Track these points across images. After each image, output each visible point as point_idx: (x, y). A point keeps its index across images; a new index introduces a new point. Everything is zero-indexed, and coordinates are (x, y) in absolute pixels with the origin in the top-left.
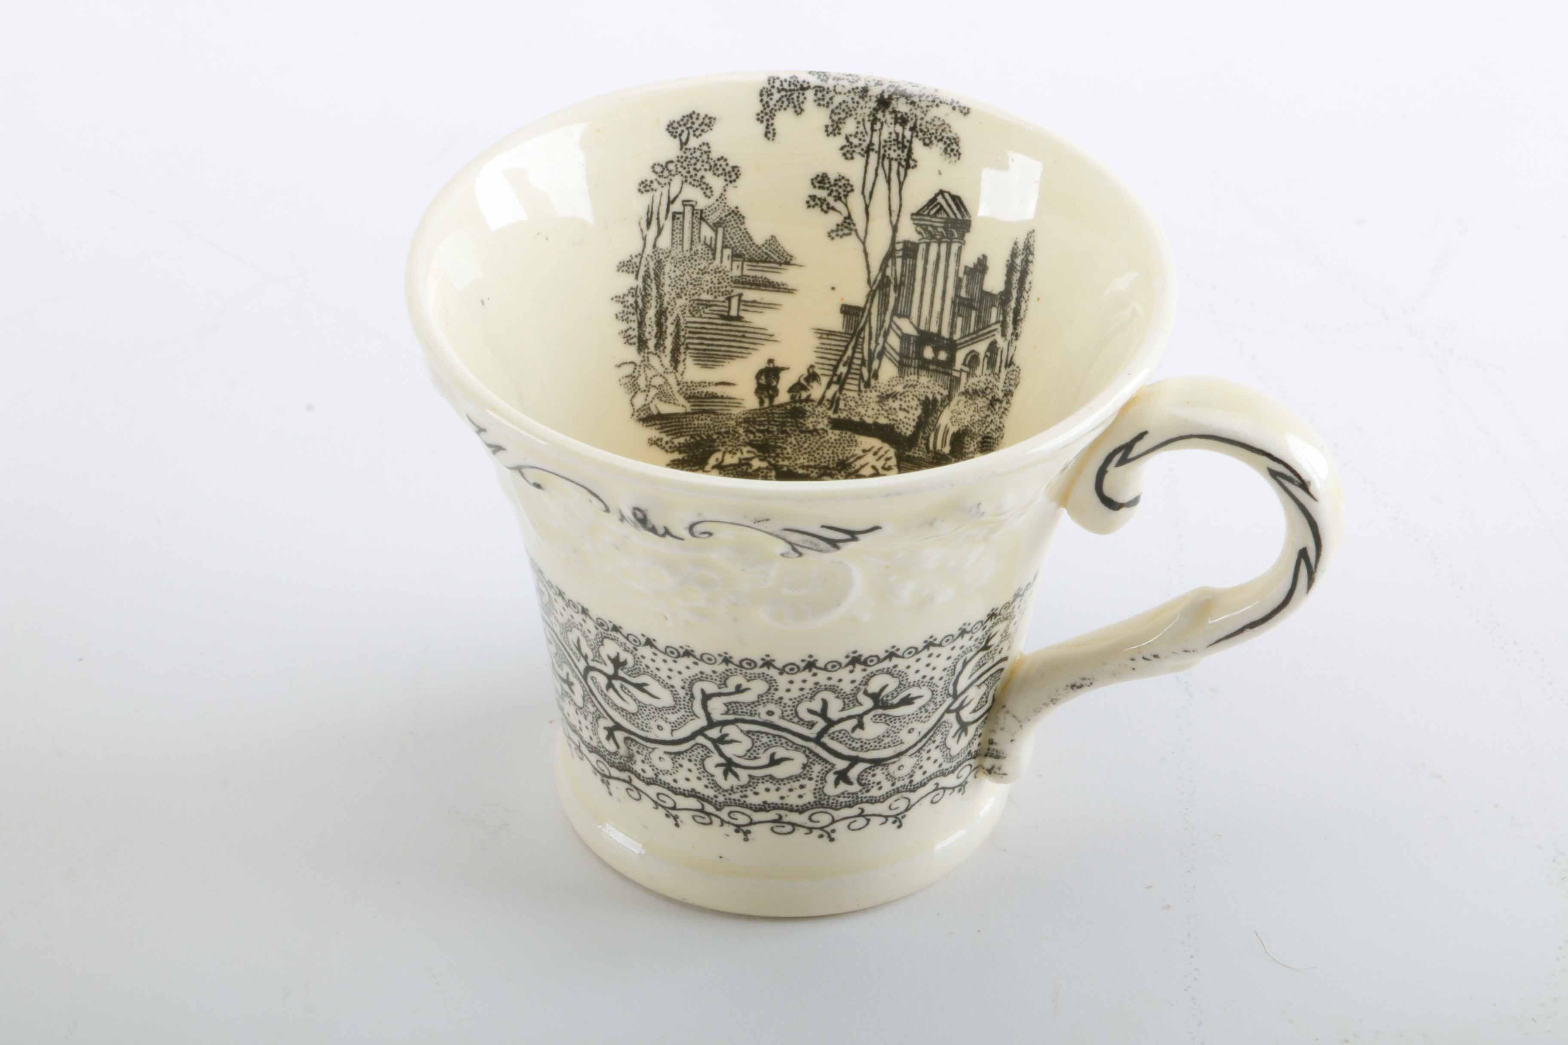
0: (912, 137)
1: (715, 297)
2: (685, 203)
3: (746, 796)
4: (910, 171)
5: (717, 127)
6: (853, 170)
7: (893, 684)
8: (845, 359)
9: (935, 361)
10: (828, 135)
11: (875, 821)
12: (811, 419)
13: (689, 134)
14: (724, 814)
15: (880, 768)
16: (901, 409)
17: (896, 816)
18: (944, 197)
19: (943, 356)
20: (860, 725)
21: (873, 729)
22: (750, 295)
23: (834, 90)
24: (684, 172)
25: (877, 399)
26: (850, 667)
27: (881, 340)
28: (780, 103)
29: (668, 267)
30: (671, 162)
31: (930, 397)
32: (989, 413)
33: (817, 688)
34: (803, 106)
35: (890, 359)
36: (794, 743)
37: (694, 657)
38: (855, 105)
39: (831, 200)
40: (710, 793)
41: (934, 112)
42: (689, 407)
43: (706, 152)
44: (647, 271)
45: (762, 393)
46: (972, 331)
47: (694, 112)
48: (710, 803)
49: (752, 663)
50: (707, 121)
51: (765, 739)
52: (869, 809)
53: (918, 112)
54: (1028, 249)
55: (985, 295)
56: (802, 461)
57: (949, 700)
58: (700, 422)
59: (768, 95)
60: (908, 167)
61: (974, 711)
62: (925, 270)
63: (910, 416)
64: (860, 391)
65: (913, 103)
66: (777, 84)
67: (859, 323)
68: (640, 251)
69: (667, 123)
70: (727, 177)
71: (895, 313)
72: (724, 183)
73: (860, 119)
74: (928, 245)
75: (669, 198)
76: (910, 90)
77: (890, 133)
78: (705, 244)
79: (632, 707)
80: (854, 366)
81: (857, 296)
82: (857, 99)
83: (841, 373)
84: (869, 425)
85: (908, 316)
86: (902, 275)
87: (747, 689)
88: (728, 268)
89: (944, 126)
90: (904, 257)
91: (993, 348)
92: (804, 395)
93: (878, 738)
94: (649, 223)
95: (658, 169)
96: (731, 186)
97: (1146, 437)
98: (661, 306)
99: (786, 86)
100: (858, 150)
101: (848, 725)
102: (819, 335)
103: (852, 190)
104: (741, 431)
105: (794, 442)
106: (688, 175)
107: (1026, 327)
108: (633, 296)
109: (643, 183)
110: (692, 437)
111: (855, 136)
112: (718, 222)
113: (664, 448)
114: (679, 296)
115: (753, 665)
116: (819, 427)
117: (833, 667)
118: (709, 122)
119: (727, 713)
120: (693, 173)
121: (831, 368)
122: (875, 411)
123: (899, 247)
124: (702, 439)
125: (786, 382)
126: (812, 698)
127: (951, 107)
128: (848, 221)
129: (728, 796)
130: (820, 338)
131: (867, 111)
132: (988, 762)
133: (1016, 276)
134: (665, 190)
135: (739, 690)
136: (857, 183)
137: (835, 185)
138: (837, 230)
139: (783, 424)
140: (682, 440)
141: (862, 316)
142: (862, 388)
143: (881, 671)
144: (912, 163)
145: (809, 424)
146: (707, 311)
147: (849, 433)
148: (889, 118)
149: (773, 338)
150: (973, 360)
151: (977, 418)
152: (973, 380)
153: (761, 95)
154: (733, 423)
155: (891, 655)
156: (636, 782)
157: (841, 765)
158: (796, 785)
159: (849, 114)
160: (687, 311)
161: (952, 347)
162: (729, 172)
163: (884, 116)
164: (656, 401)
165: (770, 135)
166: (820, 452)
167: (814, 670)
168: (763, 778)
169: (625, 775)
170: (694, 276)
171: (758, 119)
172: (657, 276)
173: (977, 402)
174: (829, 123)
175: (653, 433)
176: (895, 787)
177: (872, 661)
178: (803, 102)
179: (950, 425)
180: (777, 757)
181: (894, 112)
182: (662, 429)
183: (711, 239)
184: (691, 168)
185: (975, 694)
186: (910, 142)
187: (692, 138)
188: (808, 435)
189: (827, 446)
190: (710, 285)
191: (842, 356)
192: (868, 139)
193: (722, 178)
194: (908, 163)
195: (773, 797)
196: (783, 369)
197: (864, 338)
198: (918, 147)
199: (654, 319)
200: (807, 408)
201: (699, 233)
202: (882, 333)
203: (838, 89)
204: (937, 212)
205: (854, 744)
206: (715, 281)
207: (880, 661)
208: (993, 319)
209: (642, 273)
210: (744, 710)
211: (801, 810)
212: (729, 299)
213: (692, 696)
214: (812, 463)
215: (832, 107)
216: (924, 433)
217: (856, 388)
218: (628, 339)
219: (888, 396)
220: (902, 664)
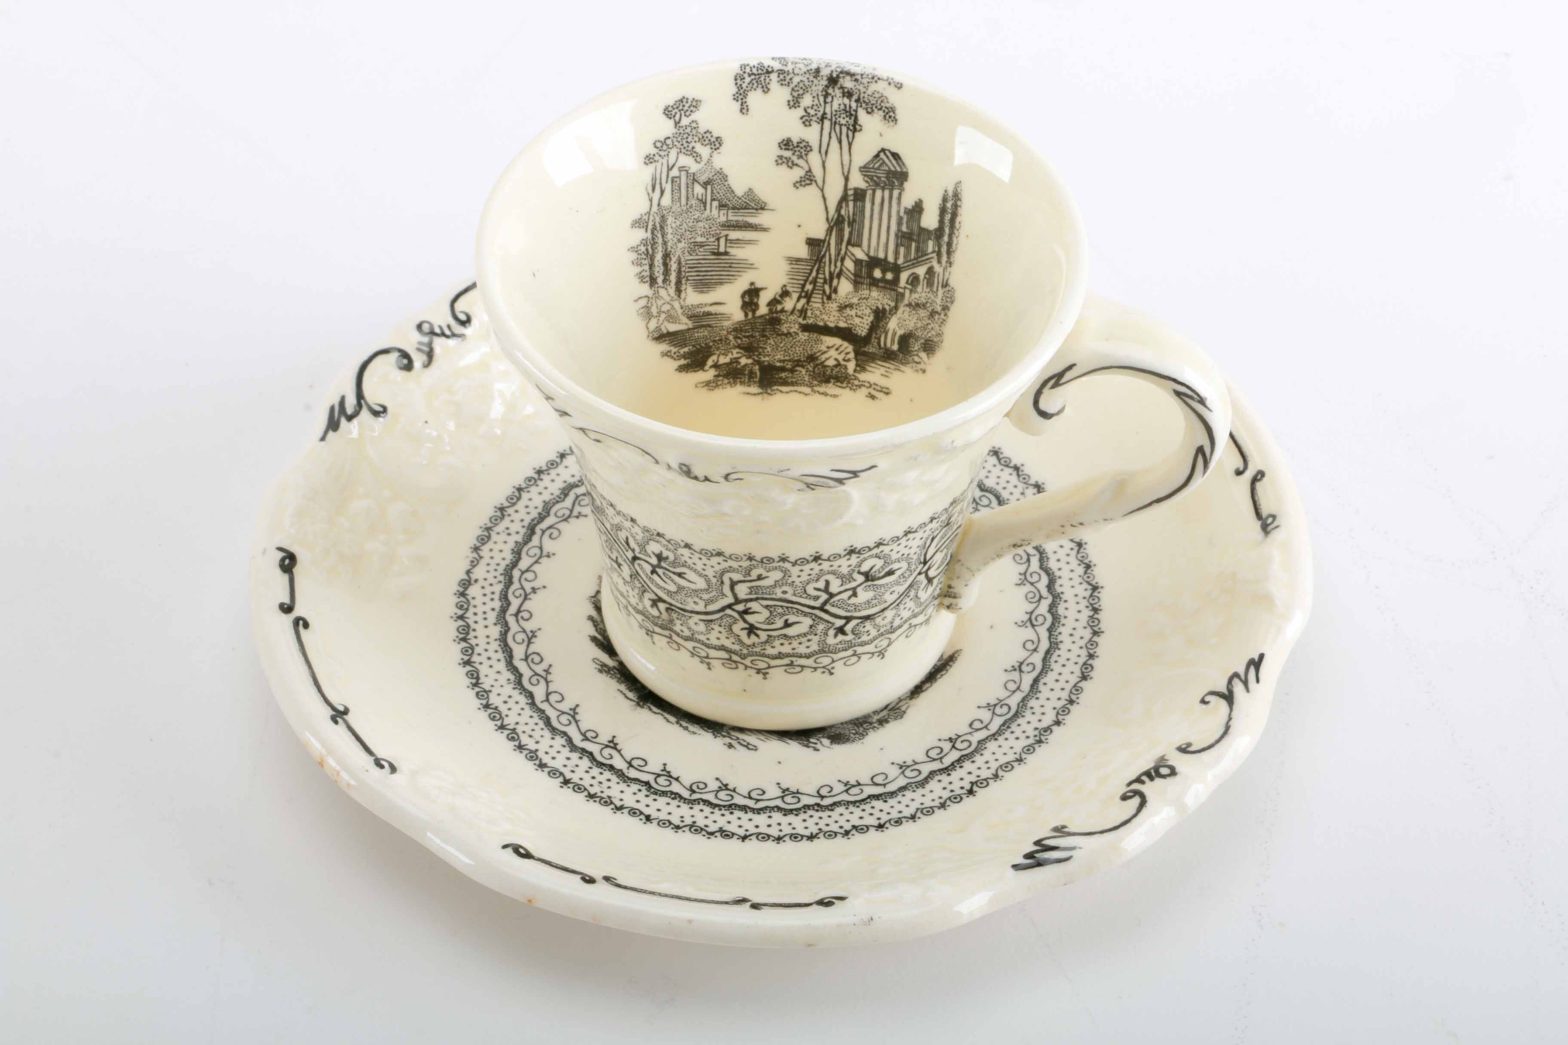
0: (857, 107)
1: (707, 239)
2: (681, 169)
3: (765, 649)
4: (857, 134)
6: (811, 134)
7: (879, 563)
8: (811, 279)
9: (883, 280)
10: (790, 108)
11: (864, 658)
12: (785, 325)
13: (681, 115)
14: (747, 662)
15: (869, 621)
16: (856, 316)
17: (880, 652)
18: (885, 154)
19: (889, 276)
20: (855, 595)
21: (864, 595)
22: (734, 235)
23: (793, 72)
24: (679, 145)
25: (838, 309)
26: (848, 557)
27: (839, 264)
28: (751, 85)
29: (670, 220)
30: (668, 138)
31: (880, 307)
32: (930, 321)
34: (769, 86)
35: (847, 278)
37: (724, 556)
38: (810, 83)
39: (795, 158)
40: (736, 647)
41: (873, 87)
42: (690, 324)
43: (695, 128)
44: (654, 225)
45: (747, 308)
46: (912, 257)
47: (684, 97)
48: (737, 654)
49: (770, 560)
50: (694, 104)
51: (780, 610)
52: (860, 650)
53: (861, 88)
54: (957, 196)
55: (923, 230)
56: (779, 356)
58: (700, 334)
59: (741, 79)
60: (855, 130)
61: (938, 568)
62: (872, 210)
63: (864, 321)
64: (823, 302)
65: (856, 80)
66: (748, 70)
67: (820, 252)
68: (648, 210)
69: (664, 107)
70: (713, 146)
71: (849, 243)
72: (710, 151)
73: (815, 94)
74: (874, 191)
75: (668, 166)
76: (853, 69)
77: (840, 105)
78: (698, 199)
79: (673, 588)
80: (818, 284)
81: (819, 232)
82: (811, 78)
84: (831, 328)
85: (859, 245)
86: (854, 214)
87: (767, 577)
88: (716, 216)
89: (883, 98)
90: (855, 201)
91: (930, 271)
92: (779, 307)
93: (868, 601)
95: (659, 145)
96: (715, 152)
98: (666, 250)
99: (755, 71)
100: (814, 118)
102: (789, 262)
103: (811, 150)
104: (731, 337)
105: (773, 343)
106: (682, 147)
107: (957, 257)
108: (644, 245)
109: (647, 156)
110: (694, 346)
111: (812, 108)
112: (707, 182)
113: (672, 357)
114: (679, 241)
115: (771, 561)
116: (792, 331)
117: (835, 557)
118: (696, 104)
119: (750, 593)
120: (686, 145)
121: (800, 286)
122: (836, 318)
123: (851, 192)
124: (701, 347)
125: (764, 299)
126: (817, 580)
127: (887, 83)
128: (809, 174)
129: (751, 650)
130: (791, 264)
131: (820, 88)
133: (948, 217)
134: (665, 161)
136: (815, 144)
137: (798, 146)
138: (801, 181)
139: (764, 330)
140: (686, 349)
141: (823, 247)
142: (825, 300)
143: (871, 556)
144: (858, 128)
145: (784, 329)
146: (701, 250)
147: (815, 335)
148: (838, 92)
149: (753, 266)
150: (914, 281)
151: (919, 325)
152: (915, 295)
153: (736, 80)
154: (725, 332)
155: (879, 544)
156: (675, 637)
157: (839, 623)
158: (804, 640)
159: (806, 90)
160: (686, 252)
161: (897, 269)
163: (834, 91)
164: (666, 323)
165: (744, 111)
166: (793, 349)
167: (820, 562)
168: (778, 636)
169: (667, 633)
170: (690, 224)
171: (734, 99)
172: (662, 227)
173: (920, 312)
174: (791, 98)
175: (664, 347)
176: (879, 633)
178: (769, 83)
179: (897, 329)
180: (789, 622)
181: (842, 88)
182: (671, 343)
185: (939, 557)
186: (856, 111)
187: (683, 118)
188: (783, 337)
189: (799, 344)
190: (703, 230)
191: (808, 277)
192: (822, 109)
193: (708, 147)
194: (855, 128)
196: (762, 289)
197: (825, 263)
198: (862, 115)
200: (782, 317)
201: (693, 191)
202: (840, 258)
203: (796, 71)
204: (880, 165)
205: (849, 608)
206: (707, 226)
208: (930, 249)
209: (650, 227)
210: (764, 591)
211: (808, 656)
212: (718, 239)
213: (722, 582)
214: (787, 358)
215: (792, 86)
216: (876, 334)
217: (820, 301)
218: (642, 279)
219: (846, 306)
220: (886, 549)
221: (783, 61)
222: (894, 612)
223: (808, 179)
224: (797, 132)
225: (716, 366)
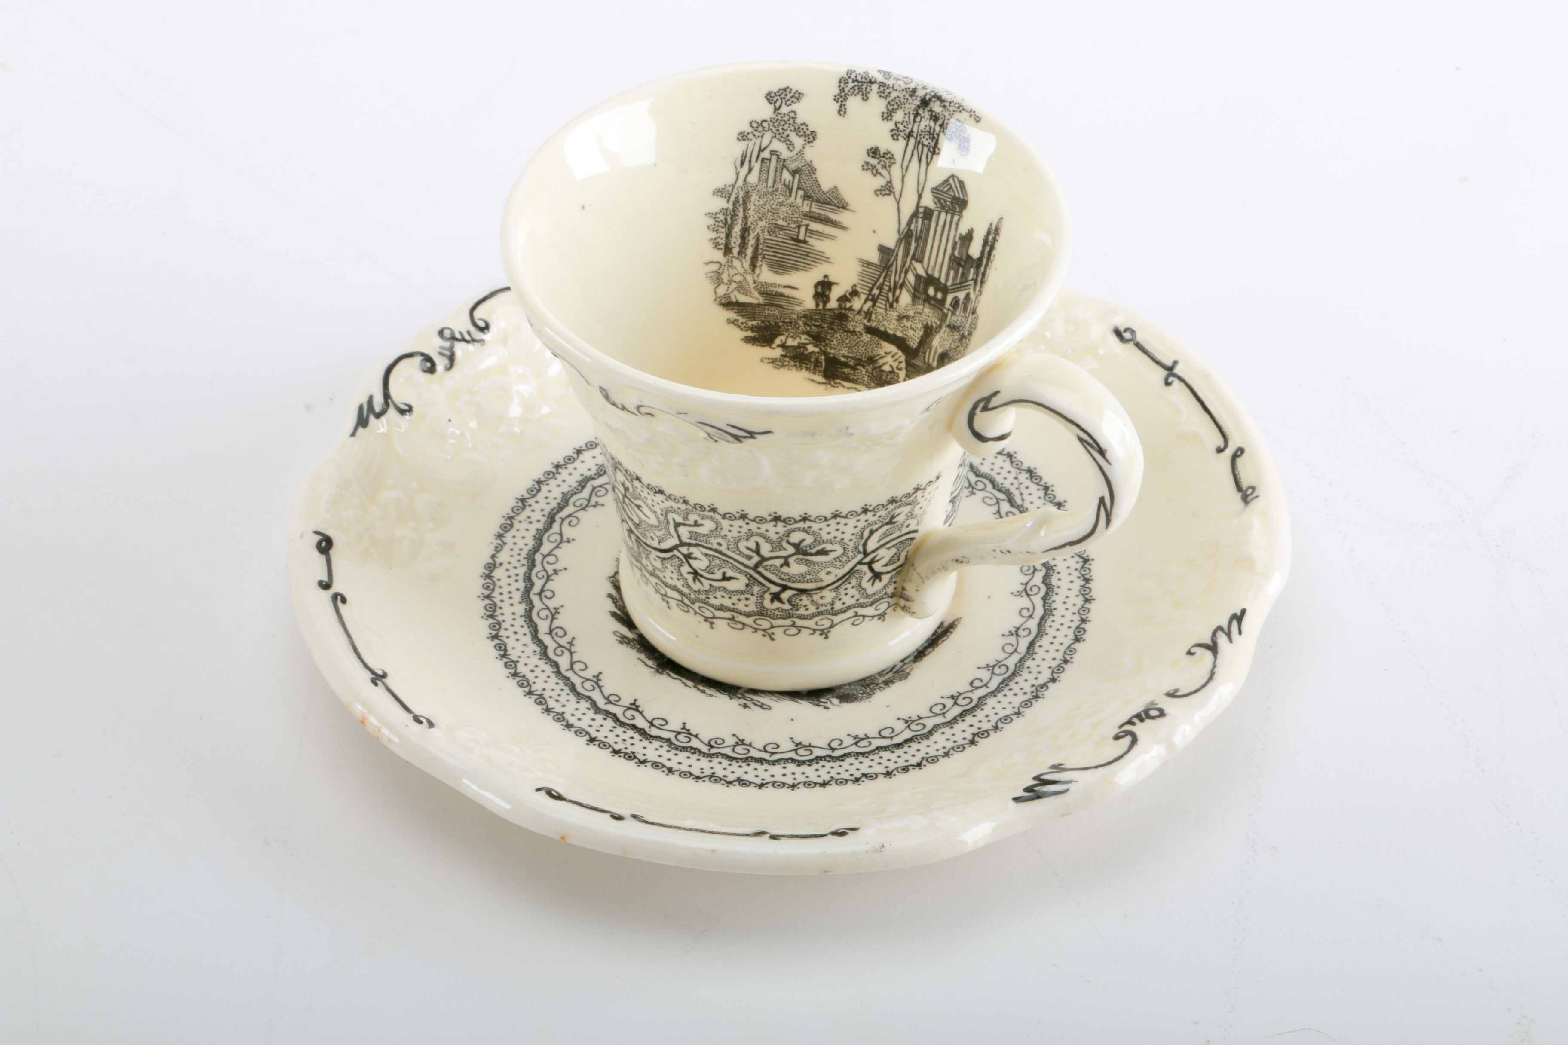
0: (940, 131)
1: (789, 224)
2: (772, 152)
3: (708, 598)
5: (804, 100)
7: (809, 540)
8: (878, 284)
9: (934, 298)
10: (883, 120)
13: (782, 103)
14: (696, 606)
15: (805, 596)
16: (911, 328)
17: (822, 630)
18: (954, 180)
19: (939, 296)
20: (787, 564)
22: (815, 226)
23: (893, 87)
24: (774, 130)
25: (897, 318)
26: (773, 523)
27: (903, 275)
28: (852, 90)
30: (765, 121)
31: (930, 324)
32: (959, 344)
33: (750, 535)
34: (868, 95)
35: (907, 291)
36: (738, 568)
37: (665, 495)
38: (905, 101)
39: (879, 167)
42: (761, 300)
43: (793, 118)
44: (737, 198)
45: (818, 299)
46: (958, 282)
47: (788, 87)
48: (687, 597)
50: (797, 95)
51: (718, 562)
52: (799, 622)
53: (947, 114)
54: (997, 230)
55: (969, 257)
57: (861, 556)
58: (770, 312)
59: (845, 83)
60: (934, 153)
62: (936, 231)
63: (916, 334)
64: (886, 309)
65: (944, 107)
66: (853, 76)
67: (889, 260)
68: (733, 182)
69: (767, 92)
70: (806, 139)
71: (913, 258)
72: (803, 142)
73: (907, 112)
74: (940, 213)
75: (760, 147)
77: (926, 126)
78: (784, 184)
80: (884, 291)
81: (890, 241)
82: (907, 96)
83: (875, 294)
86: (921, 231)
87: (702, 525)
88: (800, 204)
90: (924, 218)
91: (967, 297)
92: (848, 305)
94: (742, 163)
95: (755, 125)
96: (808, 145)
97: (999, 396)
98: (746, 224)
100: (902, 134)
101: (778, 562)
102: (861, 264)
103: (895, 163)
104: (801, 323)
105: (839, 337)
106: (777, 133)
108: (724, 214)
109: (741, 133)
110: (763, 322)
111: (902, 124)
112: (796, 170)
113: (739, 327)
114: (760, 219)
115: (703, 509)
116: (857, 330)
117: (761, 520)
118: (798, 96)
119: (690, 538)
120: (781, 131)
121: (868, 289)
122: (895, 326)
126: (747, 539)
127: (969, 114)
128: (889, 185)
129: (697, 596)
130: (863, 266)
131: (913, 107)
132: (902, 602)
133: (988, 248)
134: (758, 141)
135: (696, 524)
137: (884, 157)
138: (881, 190)
139: (832, 323)
140: (755, 323)
141: (892, 256)
144: (937, 151)
145: (850, 326)
146: (781, 233)
147: (877, 338)
148: (927, 114)
149: (828, 260)
150: (955, 303)
151: (953, 346)
152: (954, 318)
153: (840, 82)
154: (795, 316)
155: (805, 519)
157: (775, 589)
158: (743, 597)
159: (900, 105)
160: (766, 230)
161: (945, 291)
162: (808, 135)
163: (924, 112)
164: (736, 293)
165: (842, 113)
166: (856, 348)
167: (747, 521)
168: (719, 588)
170: (774, 206)
171: (835, 100)
172: (744, 202)
173: (954, 334)
174: (885, 110)
175: (732, 315)
176: (819, 610)
177: (790, 521)
179: (938, 347)
180: (727, 575)
181: (931, 111)
182: (739, 312)
183: (790, 181)
184: (780, 128)
186: (938, 135)
187: (783, 106)
188: (849, 334)
189: (862, 344)
190: (786, 215)
191: (876, 282)
192: (910, 127)
193: (803, 138)
195: (727, 603)
196: (834, 284)
197: (891, 272)
199: (739, 233)
200: (849, 315)
201: (781, 176)
202: (904, 271)
203: (895, 87)
204: (948, 190)
205: (782, 576)
206: (790, 212)
207: (796, 522)
208: (971, 277)
210: (702, 538)
211: (748, 615)
212: (799, 227)
213: (668, 522)
214: (850, 355)
215: (889, 99)
216: (924, 349)
217: (884, 307)
219: (904, 317)
220: (815, 527)
221: (887, 75)
222: (833, 594)
223: (887, 190)
224: (885, 143)
225: (783, 346)
